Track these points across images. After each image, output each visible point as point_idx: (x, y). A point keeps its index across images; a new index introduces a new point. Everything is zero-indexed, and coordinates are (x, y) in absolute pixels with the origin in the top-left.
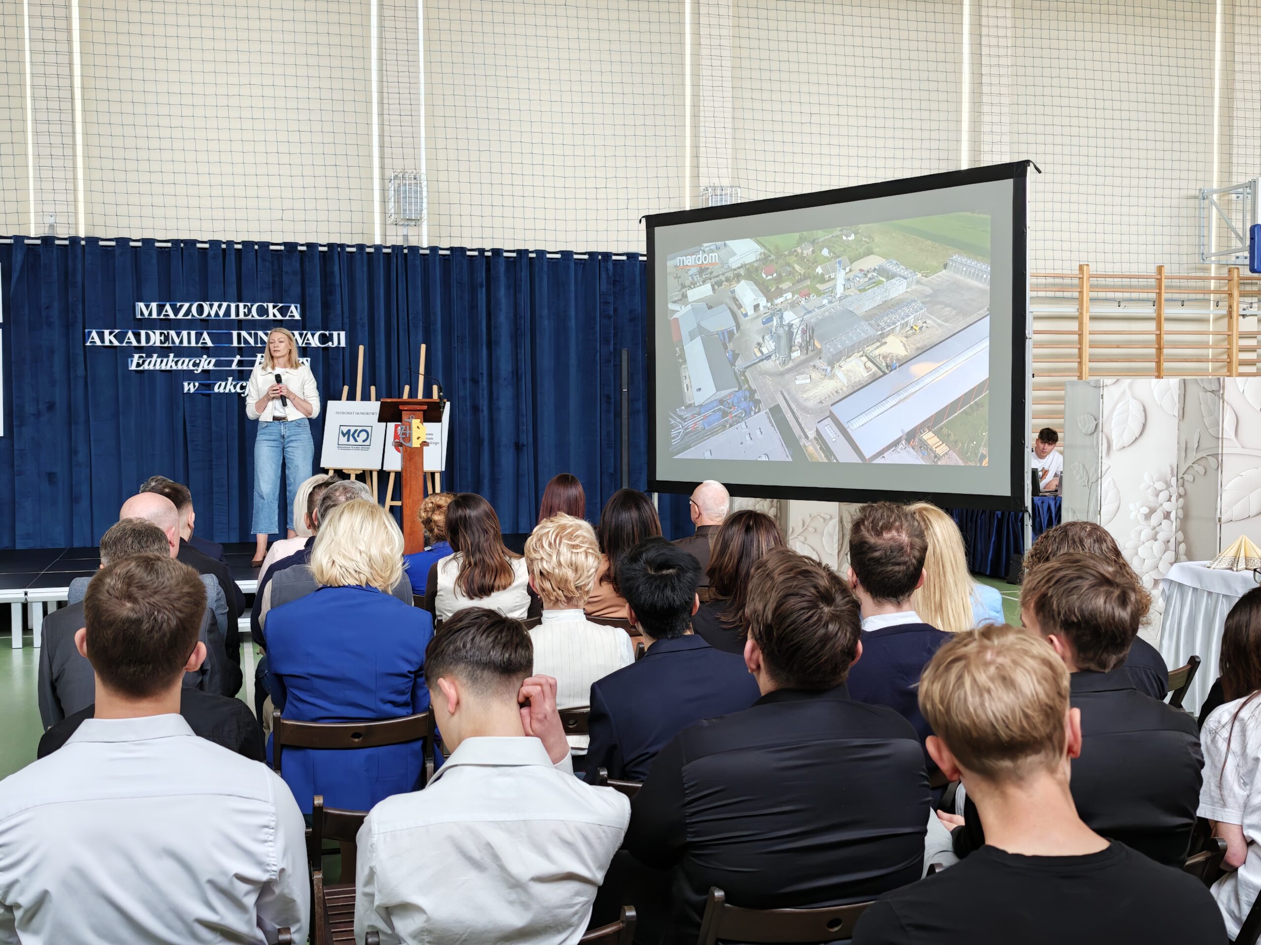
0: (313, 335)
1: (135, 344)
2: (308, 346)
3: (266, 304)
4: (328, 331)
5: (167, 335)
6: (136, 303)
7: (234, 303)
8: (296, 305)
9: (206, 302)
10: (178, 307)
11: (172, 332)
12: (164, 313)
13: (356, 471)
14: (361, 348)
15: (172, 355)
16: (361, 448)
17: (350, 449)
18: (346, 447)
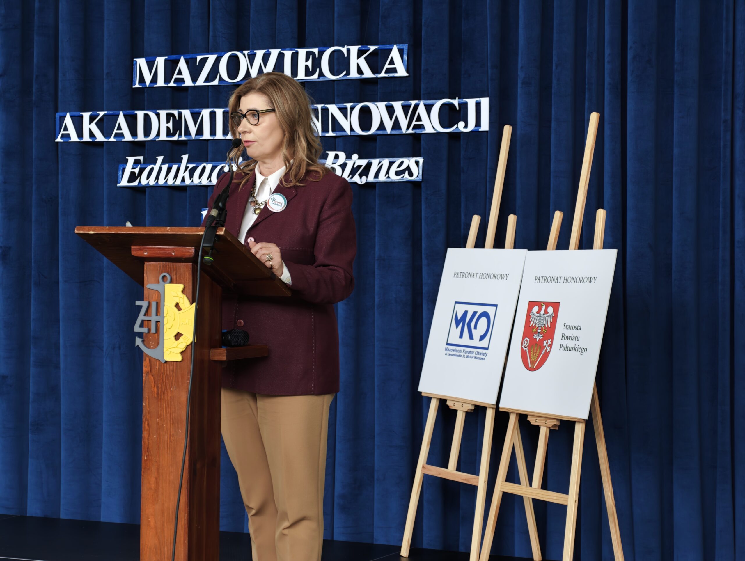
0: (429, 108)
1: (128, 137)
2: (418, 131)
3: (347, 48)
4: (457, 98)
5: (177, 118)
6: (135, 59)
7: (291, 50)
8: (401, 46)
9: (244, 52)
10: (197, 64)
11: (186, 113)
12: (175, 76)
13: (464, 405)
14: (507, 130)
15: (185, 157)
16: (474, 353)
17: (462, 354)
18: (457, 351)
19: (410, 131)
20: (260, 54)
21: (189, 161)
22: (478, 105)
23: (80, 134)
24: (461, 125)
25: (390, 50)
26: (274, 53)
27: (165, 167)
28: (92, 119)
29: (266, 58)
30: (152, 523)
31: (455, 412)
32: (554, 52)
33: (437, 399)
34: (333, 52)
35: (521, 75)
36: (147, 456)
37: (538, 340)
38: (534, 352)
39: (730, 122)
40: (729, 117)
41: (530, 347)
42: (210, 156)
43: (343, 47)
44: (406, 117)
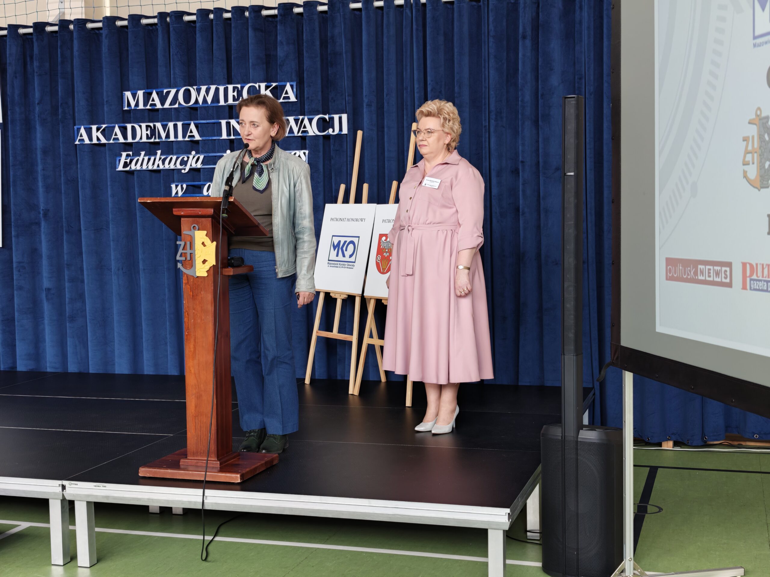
0: (310, 121)
1: (122, 140)
2: (305, 134)
3: (258, 85)
4: (327, 114)
5: (153, 128)
6: (124, 92)
7: (223, 85)
8: (292, 83)
9: (194, 87)
10: (164, 95)
11: (159, 125)
12: (150, 102)
13: (341, 295)
14: (360, 133)
15: (159, 152)
16: (346, 265)
17: (338, 266)
18: (335, 264)
19: (300, 134)
20: (204, 88)
21: (161, 154)
22: (340, 118)
23: (91, 139)
24: (330, 130)
25: (285, 86)
26: (213, 88)
27: (146, 158)
28: (98, 129)
29: (208, 91)
30: (193, 371)
31: (336, 299)
32: (385, 87)
33: (324, 292)
34: (250, 87)
35: (366, 100)
36: (187, 333)
37: (386, 256)
38: (384, 263)
39: (488, 127)
40: (487, 124)
41: (381, 260)
42: (174, 151)
43: (256, 83)
44: (297, 126)
